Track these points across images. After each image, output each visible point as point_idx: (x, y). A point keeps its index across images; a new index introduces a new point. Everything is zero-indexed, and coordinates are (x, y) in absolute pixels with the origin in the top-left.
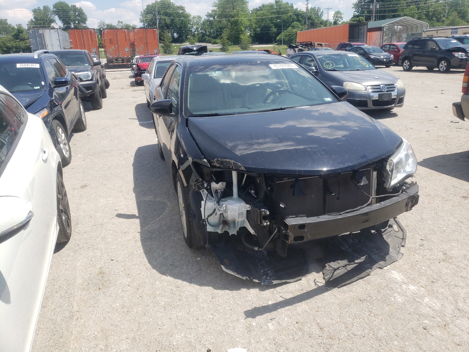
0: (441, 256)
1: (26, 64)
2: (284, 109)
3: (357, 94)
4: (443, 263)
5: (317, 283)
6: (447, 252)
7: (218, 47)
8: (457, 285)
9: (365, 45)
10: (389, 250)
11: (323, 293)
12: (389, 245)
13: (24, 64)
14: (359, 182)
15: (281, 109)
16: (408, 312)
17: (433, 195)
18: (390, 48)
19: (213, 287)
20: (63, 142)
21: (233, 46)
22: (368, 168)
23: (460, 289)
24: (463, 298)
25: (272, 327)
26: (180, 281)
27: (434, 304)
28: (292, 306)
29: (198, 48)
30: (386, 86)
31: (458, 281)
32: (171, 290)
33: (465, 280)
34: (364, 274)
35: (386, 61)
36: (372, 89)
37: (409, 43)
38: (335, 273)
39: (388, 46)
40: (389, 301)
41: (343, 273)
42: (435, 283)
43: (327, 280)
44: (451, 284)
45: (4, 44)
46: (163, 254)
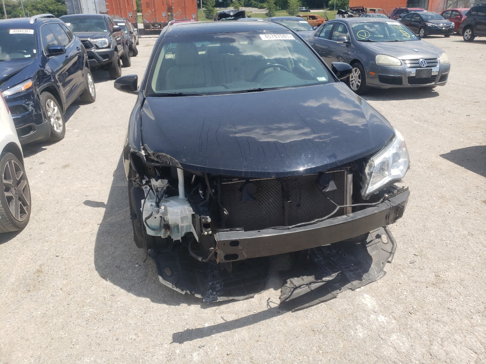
0: (432, 277)
1: (20, 30)
2: (263, 90)
3: (392, 70)
4: (431, 288)
5: (270, 304)
6: (441, 273)
7: (264, 11)
8: (439, 320)
9: (424, 11)
10: (370, 266)
11: (273, 317)
12: (372, 259)
13: (17, 30)
14: (325, 187)
15: (260, 90)
16: (366, 352)
17: (448, 197)
18: (452, 14)
19: (151, 298)
20: (56, 116)
21: (281, 11)
22: (341, 170)
23: (442, 326)
24: (442, 338)
25: (197, 357)
26: (117, 288)
27: (401, 344)
28: (231, 331)
29: (235, 13)
30: (426, 61)
31: (442, 313)
32: (104, 299)
33: (451, 313)
34: (329, 295)
35: (444, 30)
36: (410, 63)
37: (473, 9)
38: (294, 292)
39: (450, 12)
40: (347, 335)
41: (304, 293)
42: (413, 314)
43: (282, 300)
44: (432, 318)
46: (113, 253)
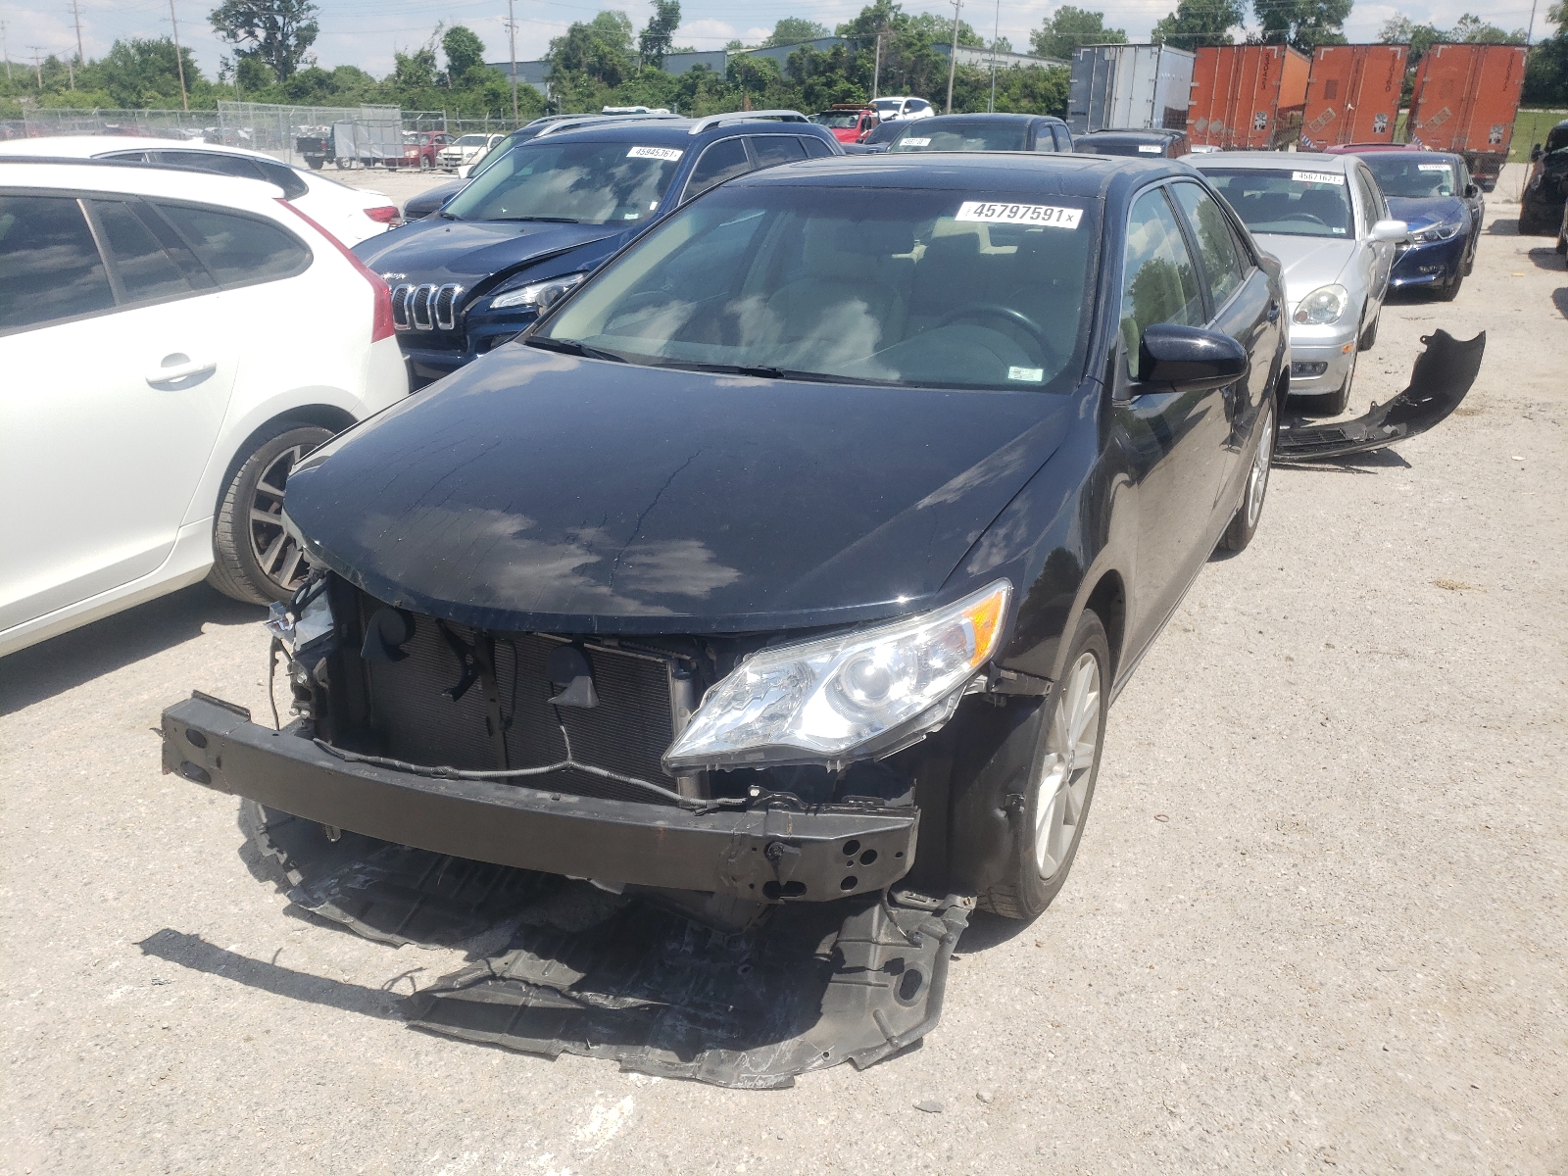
1: (652, 149)
5: (402, 982)
10: (777, 1040)
12: (812, 1026)
14: (562, 691)
25: (118, 997)
38: (481, 985)
43: (436, 988)
45: (1060, 93)
